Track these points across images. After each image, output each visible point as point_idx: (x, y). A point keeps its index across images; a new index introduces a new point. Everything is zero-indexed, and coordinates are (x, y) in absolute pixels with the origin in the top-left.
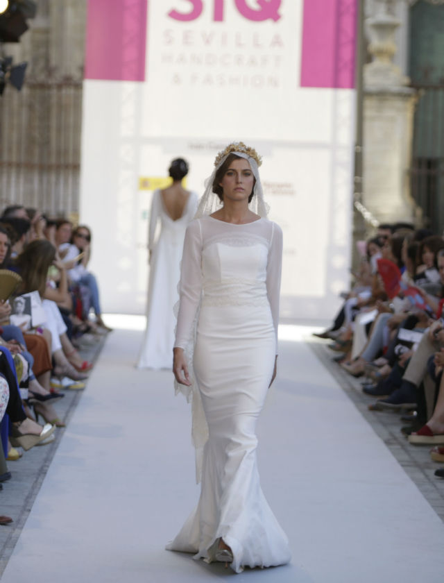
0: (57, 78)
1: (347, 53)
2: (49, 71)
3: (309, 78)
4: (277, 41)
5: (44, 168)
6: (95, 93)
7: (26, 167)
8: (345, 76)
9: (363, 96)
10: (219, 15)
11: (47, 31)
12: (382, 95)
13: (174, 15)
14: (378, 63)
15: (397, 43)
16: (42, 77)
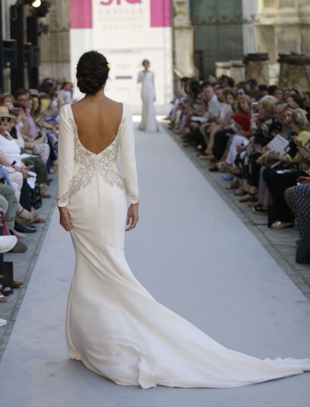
0: (60, 28)
1: (167, 14)
2: (57, 26)
3: (154, 23)
4: (141, 11)
5: (57, 62)
7: (51, 62)
8: (167, 22)
9: (174, 29)
10: (119, 2)
11: (55, 11)
12: (181, 28)
13: (103, 3)
14: (179, 17)
15: (185, 9)
16: (54, 28)
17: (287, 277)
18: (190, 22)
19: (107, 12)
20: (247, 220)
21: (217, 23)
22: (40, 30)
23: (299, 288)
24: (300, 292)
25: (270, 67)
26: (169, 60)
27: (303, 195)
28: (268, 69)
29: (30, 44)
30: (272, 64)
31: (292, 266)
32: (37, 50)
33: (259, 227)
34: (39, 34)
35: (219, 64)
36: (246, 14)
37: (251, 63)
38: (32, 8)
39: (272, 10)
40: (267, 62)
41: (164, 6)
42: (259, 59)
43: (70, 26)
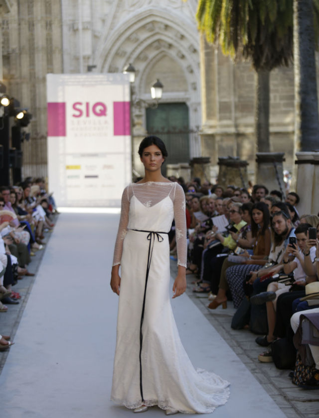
0: (40, 136)
1: (127, 125)
2: (37, 134)
3: (117, 132)
4: (106, 122)
5: (37, 164)
6: (51, 141)
7: (31, 163)
8: (127, 132)
9: (133, 137)
10: (88, 115)
11: (35, 122)
12: (139, 137)
13: (74, 116)
14: (137, 127)
15: (143, 120)
16: (35, 136)
17: (223, 340)
18: (146, 132)
19: (78, 123)
20: (191, 294)
21: (169, 133)
22: (23, 137)
23: (234, 350)
24: (234, 353)
25: (212, 168)
26: (129, 162)
27: (236, 274)
28: (210, 170)
29: (14, 149)
30: (213, 166)
31: (228, 332)
32: (21, 154)
33: (201, 299)
34: (22, 141)
35: (170, 166)
36: (192, 125)
37: (196, 165)
38: (16, 119)
39: (213, 122)
40: (209, 164)
41: (124, 118)
42: (202, 162)
43: (48, 134)
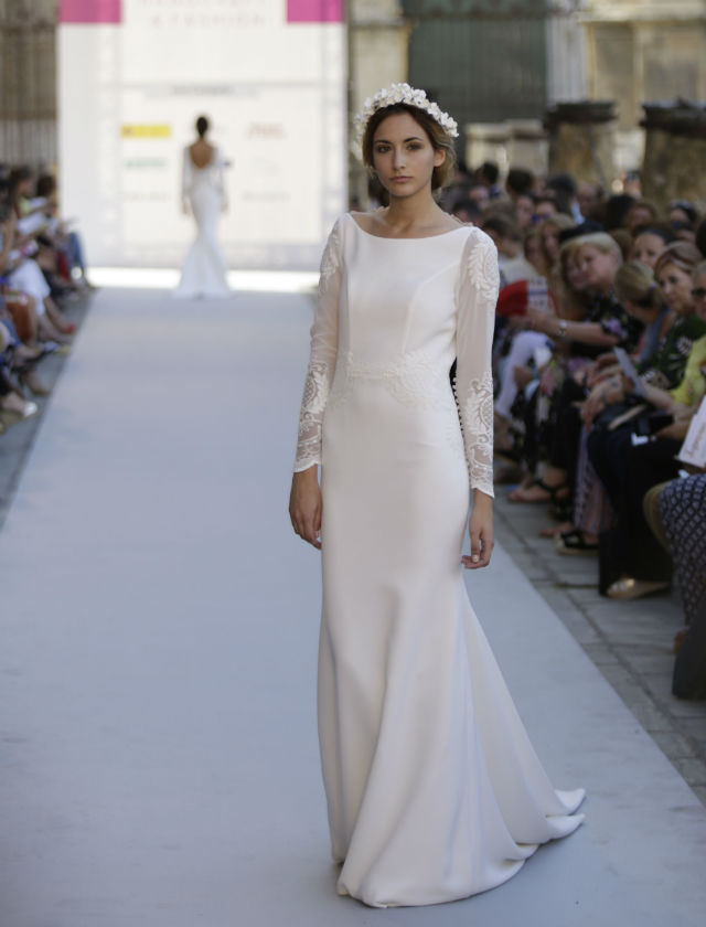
0: (32, 20)
2: (23, 14)
3: (296, 13)
5: (22, 117)
8: (332, 11)
9: (352, 29)
12: (373, 27)
16: (16, 22)
20: (541, 574)
21: (476, 14)
23: (680, 769)
24: (681, 781)
25: (620, 139)
28: (613, 145)
30: (625, 130)
35: (478, 130)
37: (566, 130)
40: (612, 126)
42: (588, 117)
43: (59, 16)
